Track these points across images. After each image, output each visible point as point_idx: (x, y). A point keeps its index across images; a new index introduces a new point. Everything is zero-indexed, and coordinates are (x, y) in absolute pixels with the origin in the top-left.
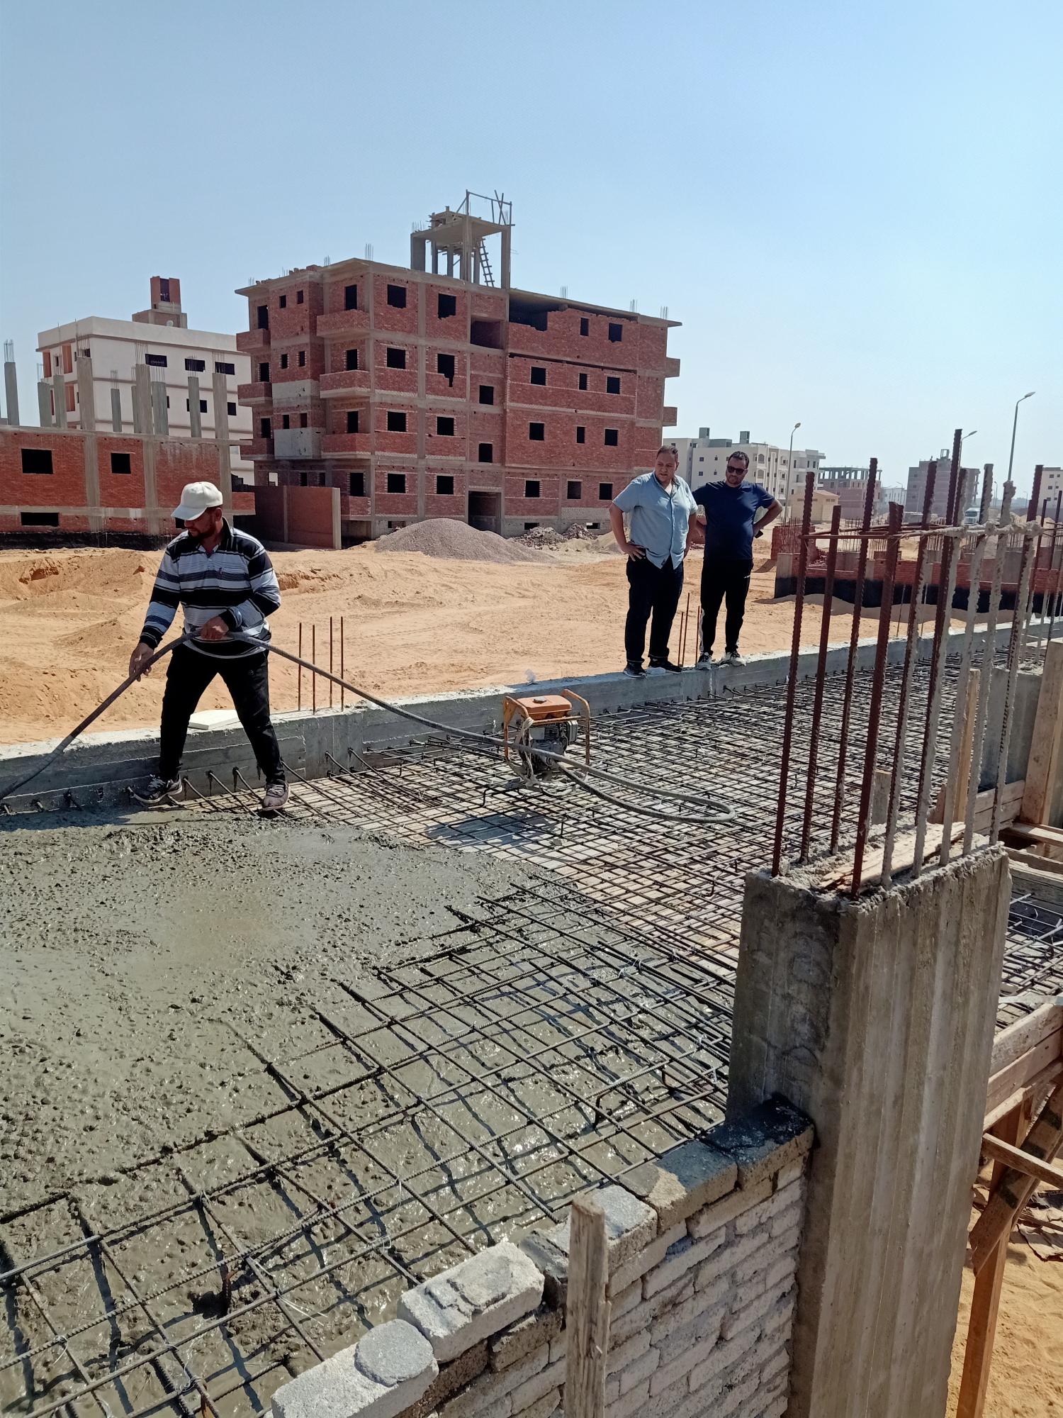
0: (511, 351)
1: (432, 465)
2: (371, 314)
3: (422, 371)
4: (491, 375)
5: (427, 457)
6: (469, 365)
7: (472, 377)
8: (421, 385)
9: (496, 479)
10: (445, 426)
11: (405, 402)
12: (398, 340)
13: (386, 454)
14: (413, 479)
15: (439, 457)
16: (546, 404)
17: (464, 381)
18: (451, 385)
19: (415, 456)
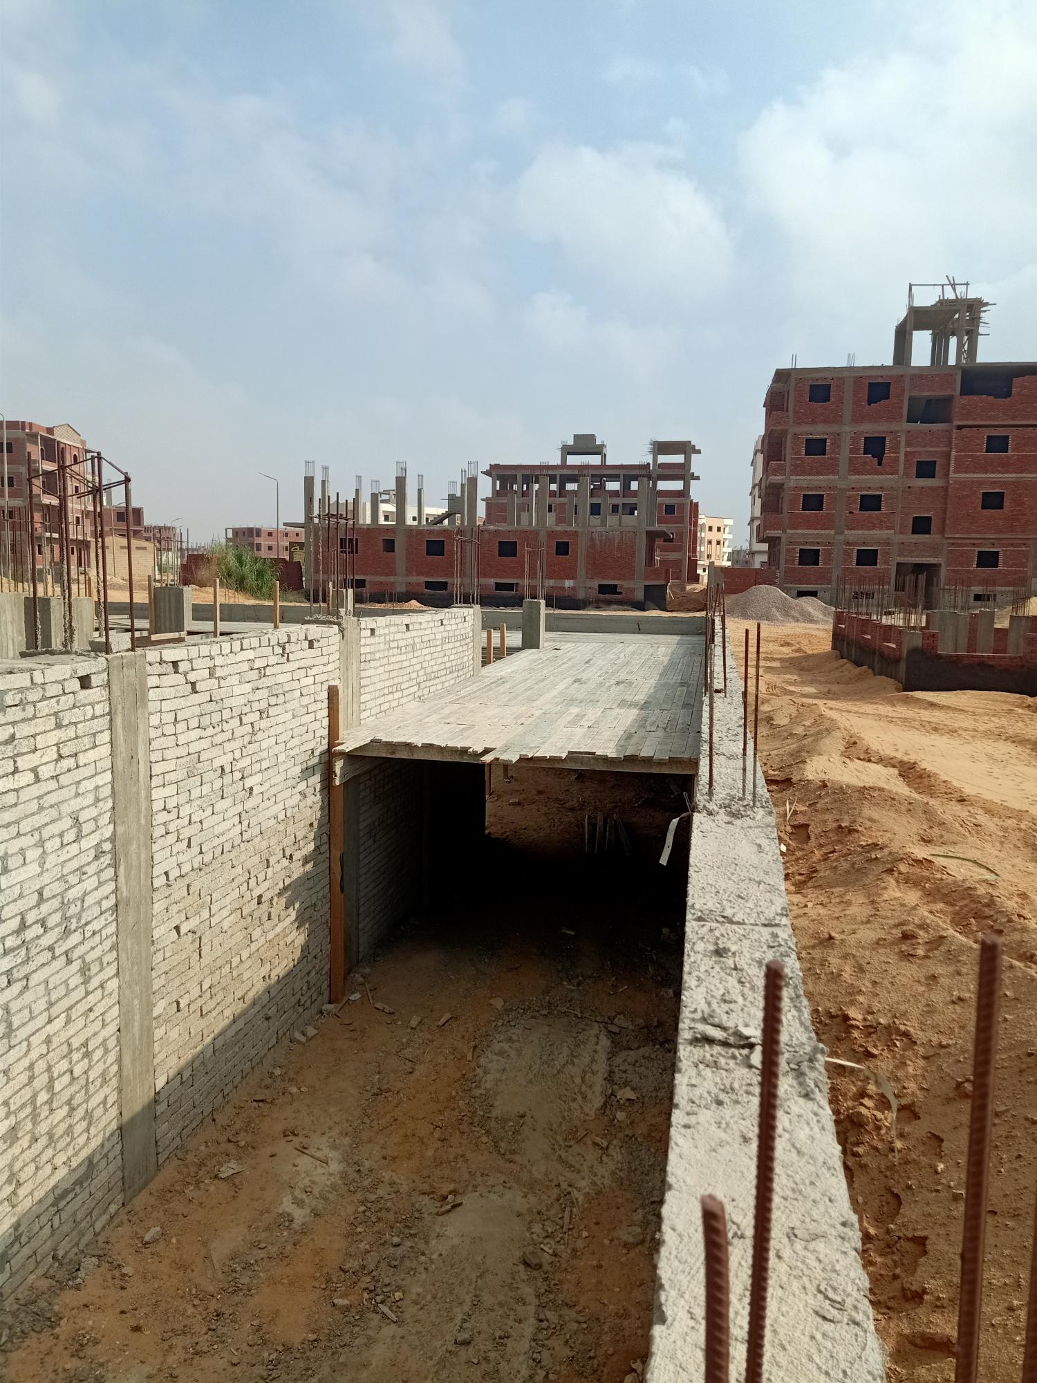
0: (957, 423)
1: (851, 539)
2: (791, 412)
3: (844, 455)
4: (932, 449)
5: (846, 532)
6: (903, 443)
7: (907, 454)
8: (843, 467)
9: (935, 550)
10: (871, 503)
11: (824, 484)
12: (818, 431)
13: (799, 531)
14: (829, 553)
15: (860, 532)
16: (1008, 472)
17: (896, 460)
18: (880, 464)
19: (833, 532)
